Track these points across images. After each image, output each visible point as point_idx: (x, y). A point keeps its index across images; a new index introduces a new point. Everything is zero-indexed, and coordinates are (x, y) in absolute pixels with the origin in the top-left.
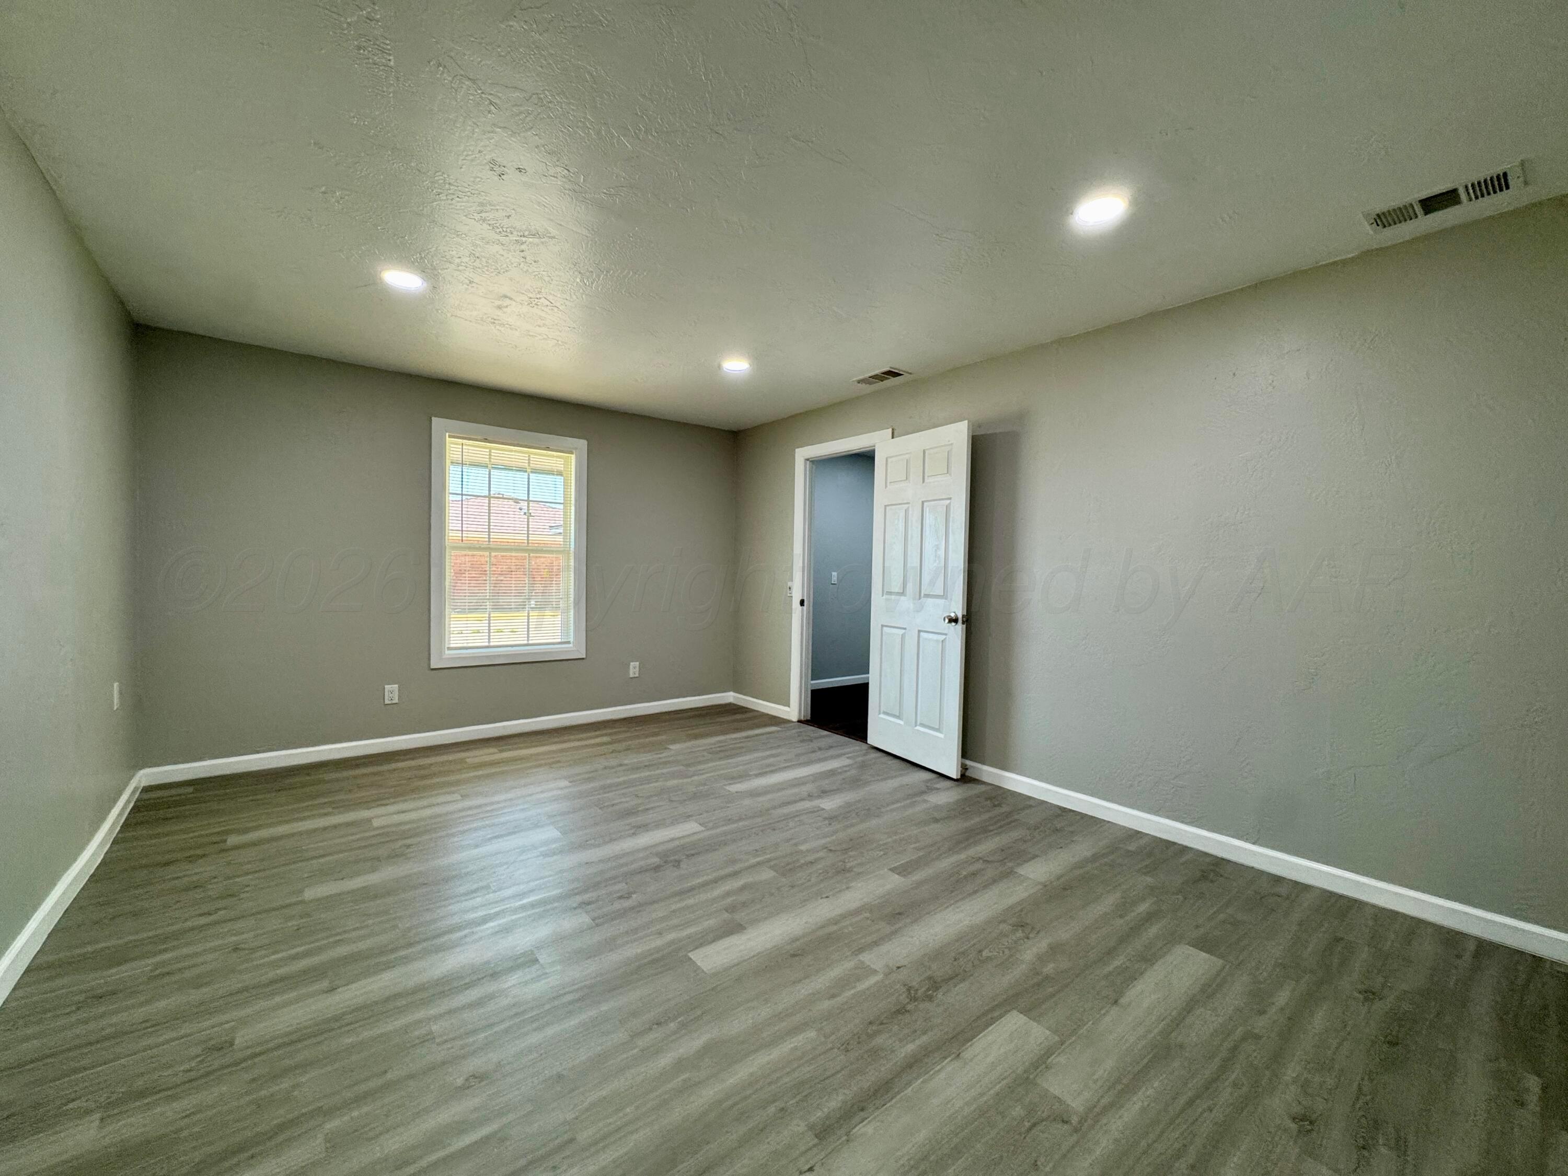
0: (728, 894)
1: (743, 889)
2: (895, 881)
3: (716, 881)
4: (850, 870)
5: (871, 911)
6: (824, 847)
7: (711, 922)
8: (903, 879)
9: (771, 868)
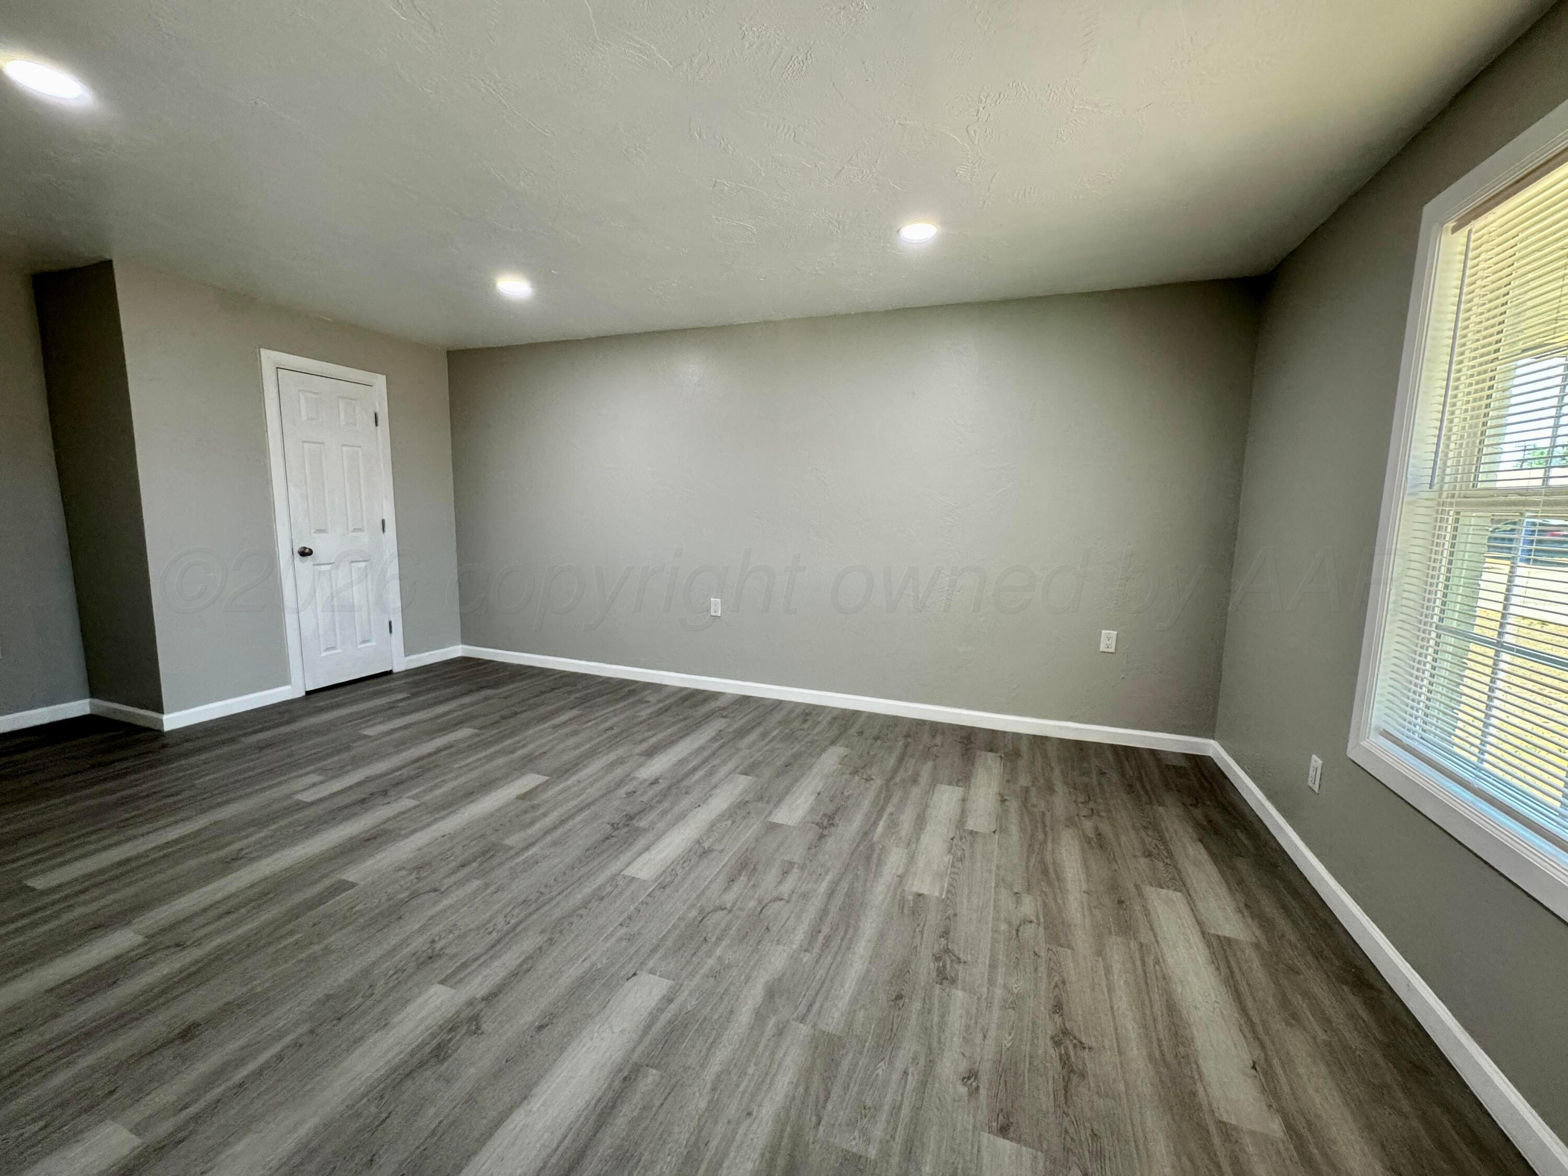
0: (545, 815)
1: (532, 823)
2: (351, 875)
3: (563, 822)
4: (411, 871)
5: (399, 835)
6: (445, 893)
7: (544, 796)
8: (344, 877)
9: (511, 848)
